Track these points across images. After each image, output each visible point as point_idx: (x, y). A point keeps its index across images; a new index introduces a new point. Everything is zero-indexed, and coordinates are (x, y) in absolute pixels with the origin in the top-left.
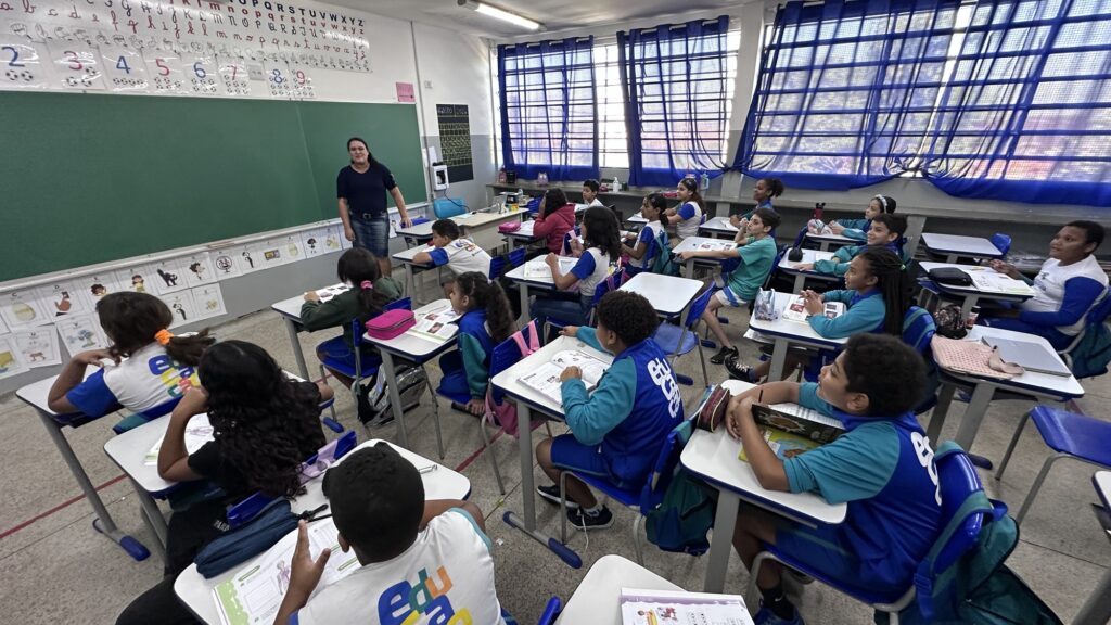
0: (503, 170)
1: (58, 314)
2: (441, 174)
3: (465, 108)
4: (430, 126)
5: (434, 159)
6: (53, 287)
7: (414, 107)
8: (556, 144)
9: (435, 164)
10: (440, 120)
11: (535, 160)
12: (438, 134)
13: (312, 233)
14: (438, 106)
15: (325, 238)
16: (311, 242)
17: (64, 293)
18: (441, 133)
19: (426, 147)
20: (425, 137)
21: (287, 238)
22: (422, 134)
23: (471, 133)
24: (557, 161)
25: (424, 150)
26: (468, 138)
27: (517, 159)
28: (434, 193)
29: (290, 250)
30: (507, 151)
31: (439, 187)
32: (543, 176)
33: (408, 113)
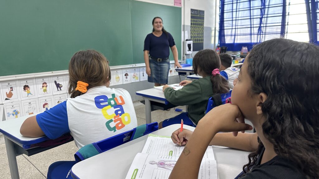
1: (6, 99)
2: (189, 46)
3: (203, 12)
4: (186, 20)
5: (186, 38)
6: (7, 84)
7: (181, 9)
9: (187, 40)
10: (192, 17)
12: (190, 24)
14: (192, 10)
15: (133, 74)
16: (126, 75)
17: (11, 88)
19: (184, 30)
20: (184, 26)
21: (115, 71)
22: (182, 24)
23: (205, 25)
25: (182, 32)
26: (203, 28)
27: (228, 40)
28: (185, 56)
31: (188, 52)
33: (176, 12)
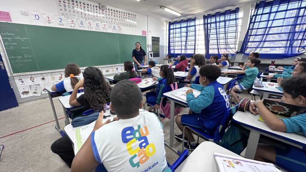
0: (168, 55)
1: (59, 79)
2: (151, 54)
3: (159, 38)
4: (149, 42)
5: (150, 50)
6: (59, 73)
7: (146, 37)
8: (183, 47)
9: (150, 52)
10: (152, 41)
11: (177, 52)
12: (151, 44)
13: (118, 67)
14: (152, 37)
15: (120, 68)
16: (117, 69)
17: (61, 75)
18: (152, 44)
19: (148, 47)
20: (148, 45)
21: (111, 67)
22: (147, 44)
23: (160, 45)
24: (183, 52)
25: (147, 48)
26: (159, 46)
27: (172, 52)
28: (149, 60)
29: (112, 70)
30: (169, 50)
31: (150, 58)
32: (179, 56)
33: (144, 38)
